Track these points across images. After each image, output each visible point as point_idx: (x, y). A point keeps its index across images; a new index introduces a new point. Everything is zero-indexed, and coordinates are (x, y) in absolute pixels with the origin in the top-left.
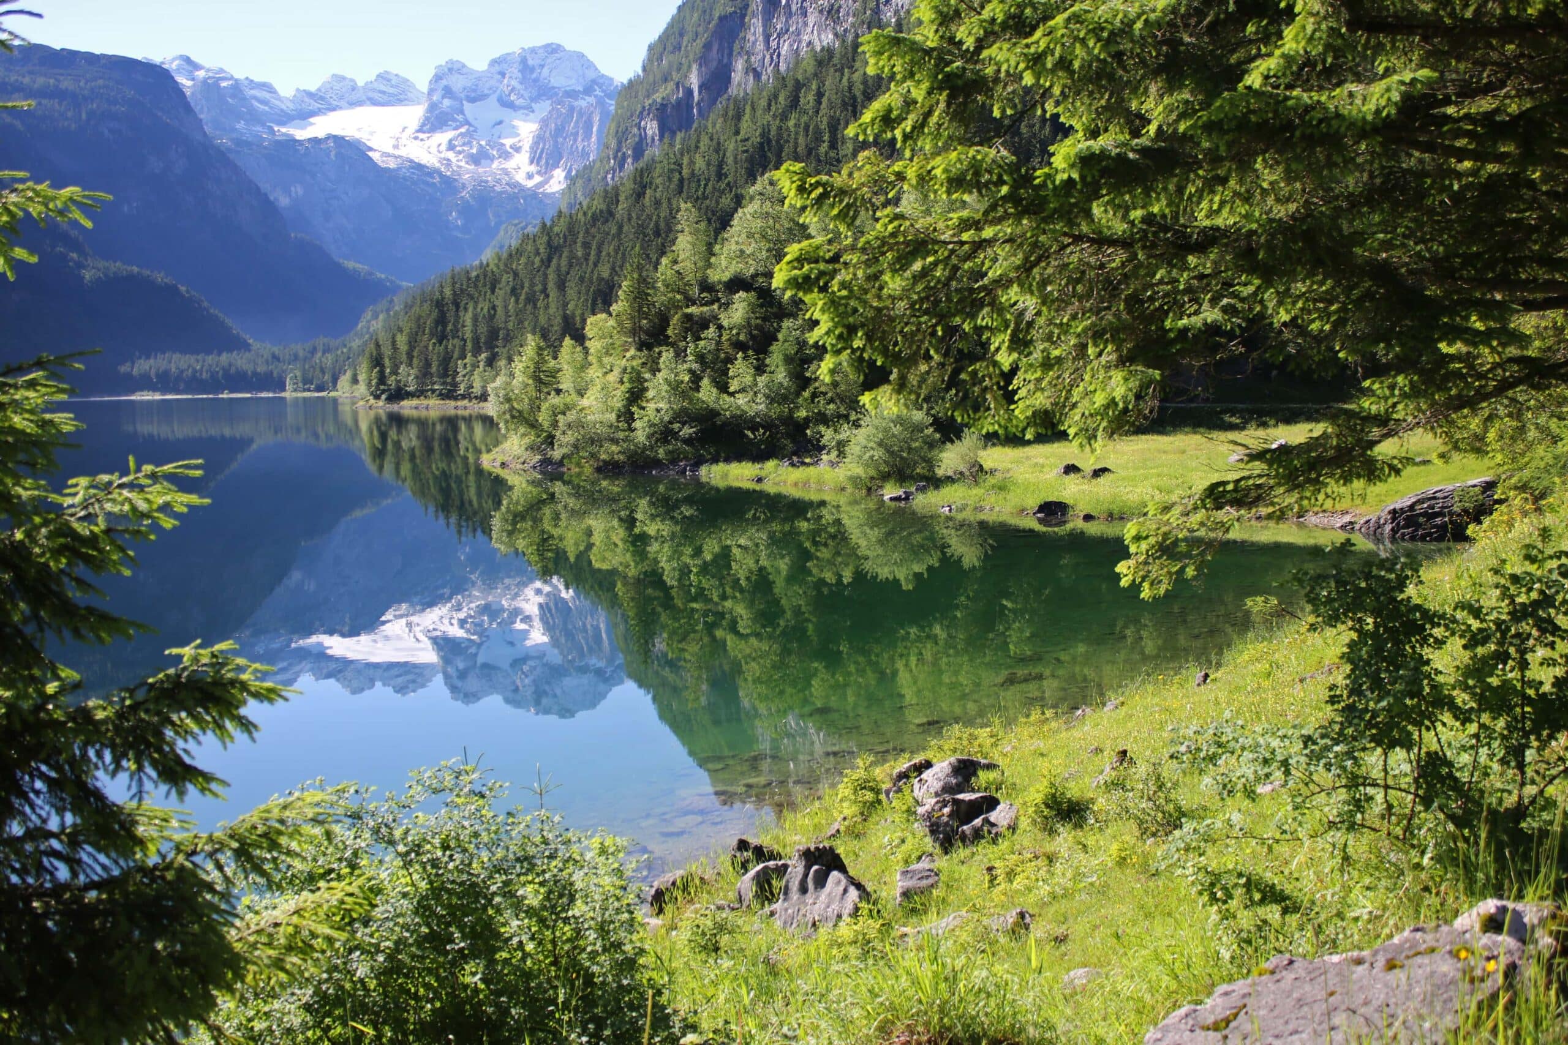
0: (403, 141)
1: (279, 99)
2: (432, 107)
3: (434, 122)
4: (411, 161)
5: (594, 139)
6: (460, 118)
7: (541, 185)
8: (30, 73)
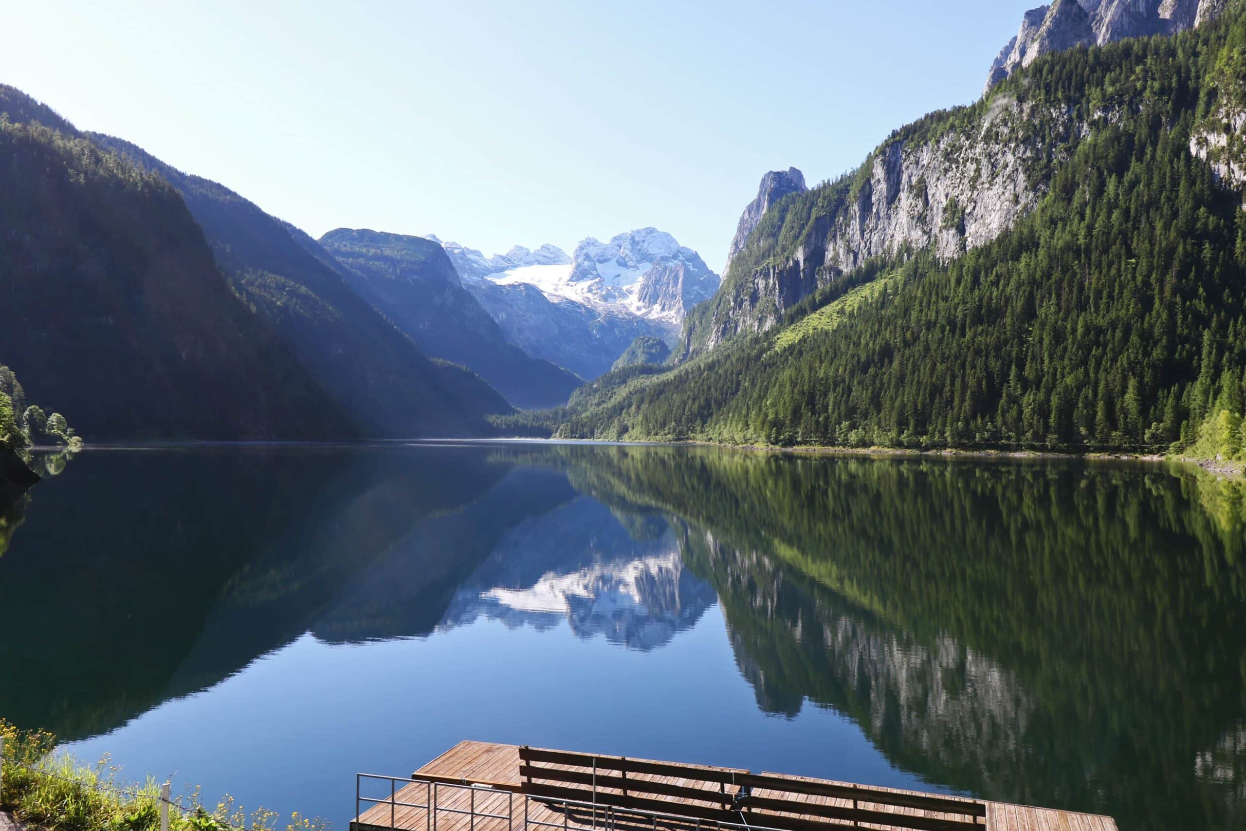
0: (560, 287)
1: (484, 260)
2: (578, 266)
3: (579, 275)
4: (567, 299)
5: (680, 286)
6: (594, 272)
7: (647, 314)
8: (365, 246)
